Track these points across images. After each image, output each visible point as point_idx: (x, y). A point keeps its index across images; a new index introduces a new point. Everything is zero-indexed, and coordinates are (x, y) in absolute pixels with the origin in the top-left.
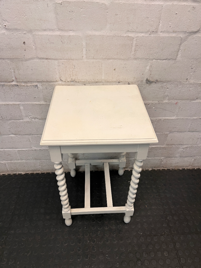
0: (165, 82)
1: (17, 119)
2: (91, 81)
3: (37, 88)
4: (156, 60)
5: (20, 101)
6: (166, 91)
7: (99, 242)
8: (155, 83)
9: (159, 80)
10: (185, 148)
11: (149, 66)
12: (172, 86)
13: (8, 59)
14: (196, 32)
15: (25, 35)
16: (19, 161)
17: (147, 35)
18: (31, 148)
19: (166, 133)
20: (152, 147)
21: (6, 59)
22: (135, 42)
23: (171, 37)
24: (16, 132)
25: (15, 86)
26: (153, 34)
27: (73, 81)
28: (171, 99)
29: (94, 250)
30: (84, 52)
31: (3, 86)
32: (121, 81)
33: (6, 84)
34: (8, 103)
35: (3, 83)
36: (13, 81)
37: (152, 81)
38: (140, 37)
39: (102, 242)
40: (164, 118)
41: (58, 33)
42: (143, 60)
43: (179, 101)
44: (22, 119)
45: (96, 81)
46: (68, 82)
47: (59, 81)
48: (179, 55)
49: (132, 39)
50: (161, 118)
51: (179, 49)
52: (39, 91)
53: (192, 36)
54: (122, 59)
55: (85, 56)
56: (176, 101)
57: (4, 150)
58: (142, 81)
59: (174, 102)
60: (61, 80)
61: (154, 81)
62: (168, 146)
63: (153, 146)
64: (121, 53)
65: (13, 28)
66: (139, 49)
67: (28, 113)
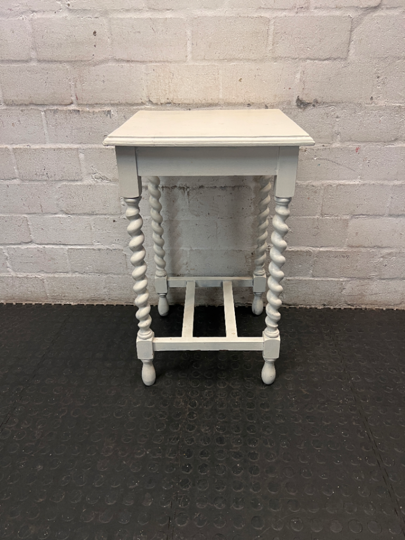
0: (331, 104)
1: (73, 179)
2: (200, 102)
3: (110, 117)
4: (312, 61)
5: (80, 143)
6: (334, 123)
7: (204, 406)
8: (314, 106)
9: (319, 100)
10: (386, 256)
11: (300, 72)
12: (344, 112)
13: (68, 61)
14: (376, 8)
15: (97, 19)
16: (69, 275)
17: (292, 14)
18: (92, 245)
19: (345, 217)
20: (320, 252)
21: (65, 62)
22: (272, 27)
23: (333, 17)
24: (68, 207)
25: (74, 113)
26: (303, 13)
27: (170, 103)
28: (347, 141)
29: (193, 418)
30: (189, 49)
31: (56, 111)
32: (253, 103)
33: (60, 108)
34: (60, 147)
35: (55, 108)
36: (72, 103)
37: (309, 102)
38: (281, 17)
39: (210, 407)
40: (337, 182)
41: (147, 15)
42: (289, 60)
43: (362, 145)
44: (81, 180)
45: (208, 102)
46: (161, 104)
47: (147, 103)
48: (352, 51)
49: (267, 23)
50: (331, 181)
51: (350, 38)
52: (113, 123)
53: (370, 15)
54: (252, 60)
55: (190, 56)
56: (356, 145)
57: (45, 247)
58: (289, 103)
59: (353, 146)
60: (149, 100)
61: (311, 102)
62: (350, 250)
63: (321, 249)
64: (250, 48)
65: (80, 9)
66: (280, 41)
67: (92, 166)
